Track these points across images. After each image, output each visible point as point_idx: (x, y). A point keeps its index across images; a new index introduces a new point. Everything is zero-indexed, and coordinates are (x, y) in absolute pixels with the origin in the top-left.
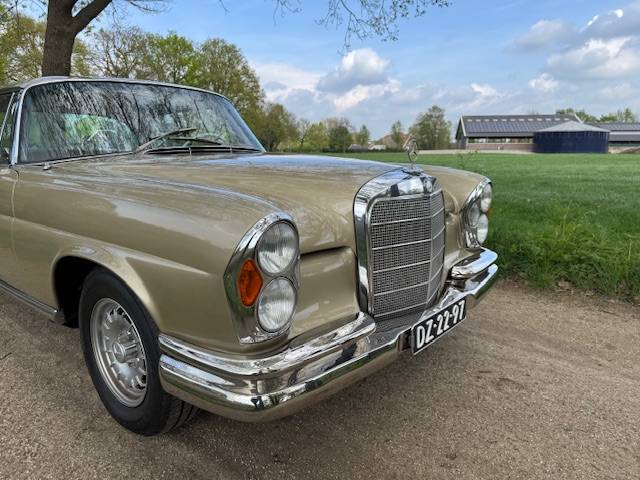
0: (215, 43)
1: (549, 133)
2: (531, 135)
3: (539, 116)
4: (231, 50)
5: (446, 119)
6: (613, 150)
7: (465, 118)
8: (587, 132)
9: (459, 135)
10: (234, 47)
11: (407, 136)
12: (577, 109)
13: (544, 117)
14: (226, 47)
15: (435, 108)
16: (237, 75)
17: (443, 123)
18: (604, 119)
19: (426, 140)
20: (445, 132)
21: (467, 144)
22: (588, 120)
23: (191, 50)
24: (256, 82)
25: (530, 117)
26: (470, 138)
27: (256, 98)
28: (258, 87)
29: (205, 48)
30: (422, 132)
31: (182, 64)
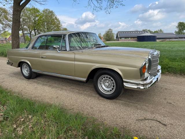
0: (47, 10)
1: (141, 36)
2: (136, 37)
3: (138, 31)
4: (52, 12)
5: (113, 32)
6: (158, 41)
7: (119, 32)
8: (151, 36)
9: (117, 37)
10: (52, 11)
11: (103, 37)
12: (148, 29)
13: (140, 31)
14: (50, 11)
15: (110, 29)
16: (53, 20)
17: (112, 34)
18: (155, 32)
19: (108, 39)
20: (113, 36)
21: (119, 39)
22: (151, 32)
23: (39, 12)
24: (59, 22)
25: (136, 31)
26: (121, 38)
27: (60, 26)
28: (60, 23)
29: (44, 11)
30: (106, 36)
31: (37, 16)
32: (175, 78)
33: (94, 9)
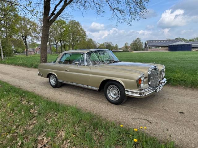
0: (73, 21)
1: (173, 45)
2: (168, 46)
3: (170, 40)
4: (77, 23)
5: (141, 41)
6: (193, 50)
7: (147, 41)
8: (185, 45)
9: (146, 46)
10: (78, 22)
11: (130, 47)
12: (182, 38)
13: (172, 40)
14: (76, 22)
15: (138, 38)
16: (79, 30)
17: (140, 43)
18: (190, 40)
19: (135, 48)
20: (141, 45)
21: (148, 49)
22: (185, 41)
23: (66, 23)
24: (85, 32)
25: (167, 40)
26: (149, 47)
27: (85, 37)
28: (85, 34)
29: (70, 23)
30: (134, 45)
31: (63, 28)
32: (185, 90)
33: (118, 20)
